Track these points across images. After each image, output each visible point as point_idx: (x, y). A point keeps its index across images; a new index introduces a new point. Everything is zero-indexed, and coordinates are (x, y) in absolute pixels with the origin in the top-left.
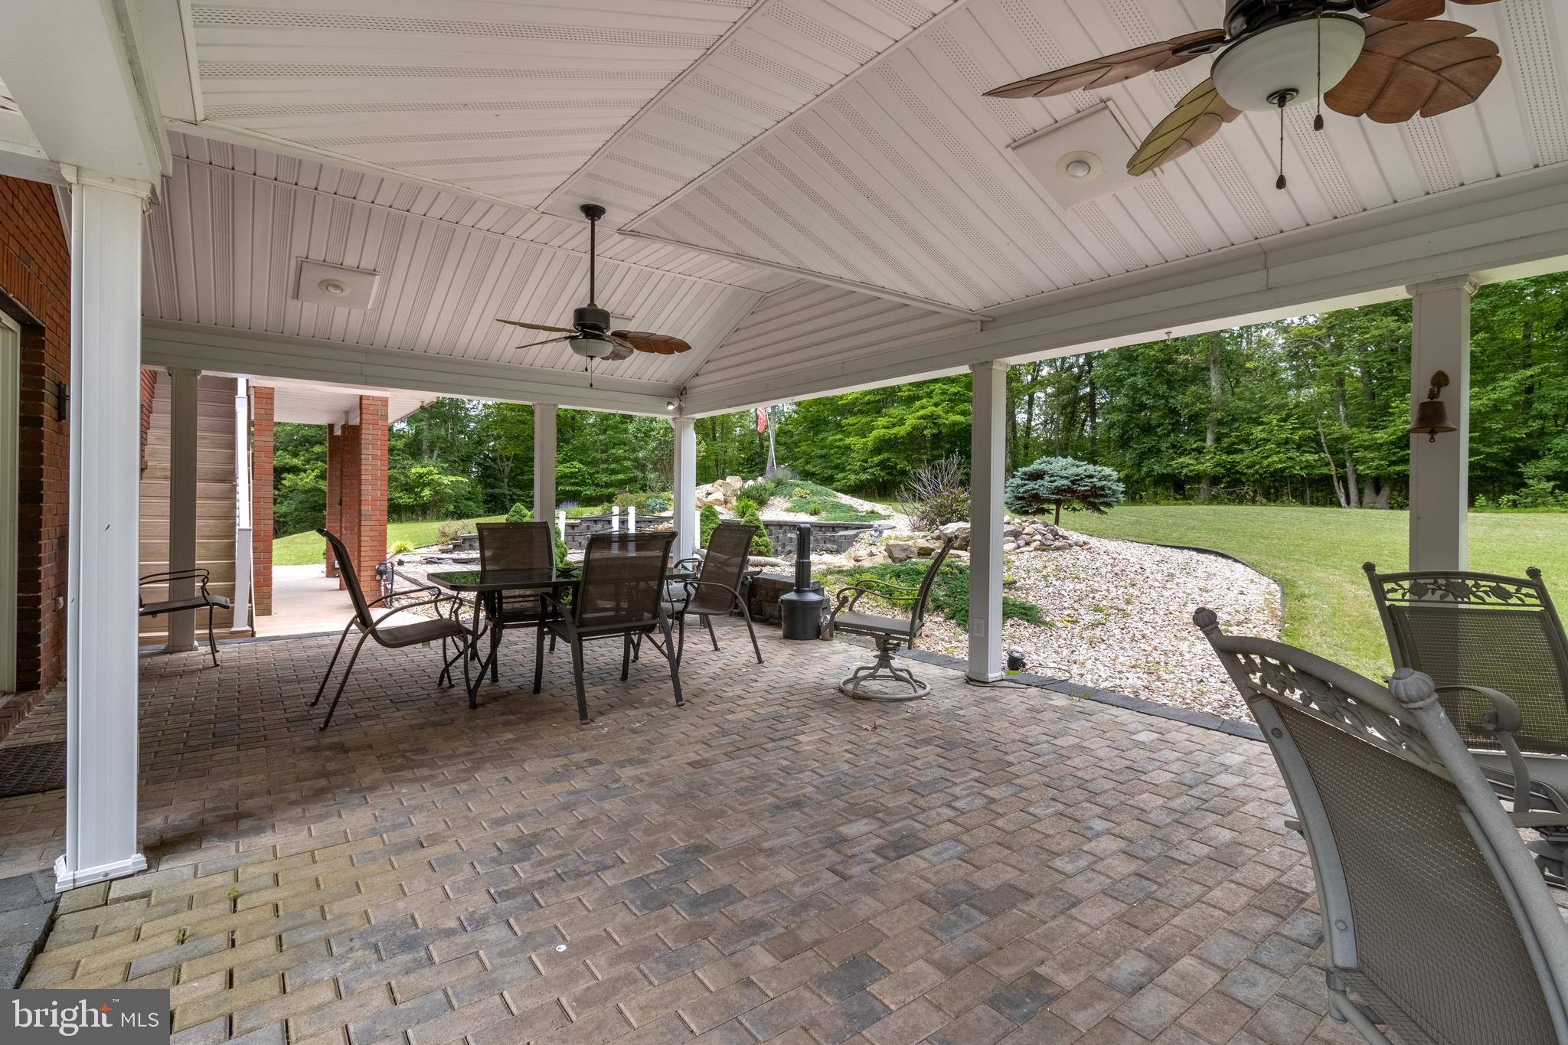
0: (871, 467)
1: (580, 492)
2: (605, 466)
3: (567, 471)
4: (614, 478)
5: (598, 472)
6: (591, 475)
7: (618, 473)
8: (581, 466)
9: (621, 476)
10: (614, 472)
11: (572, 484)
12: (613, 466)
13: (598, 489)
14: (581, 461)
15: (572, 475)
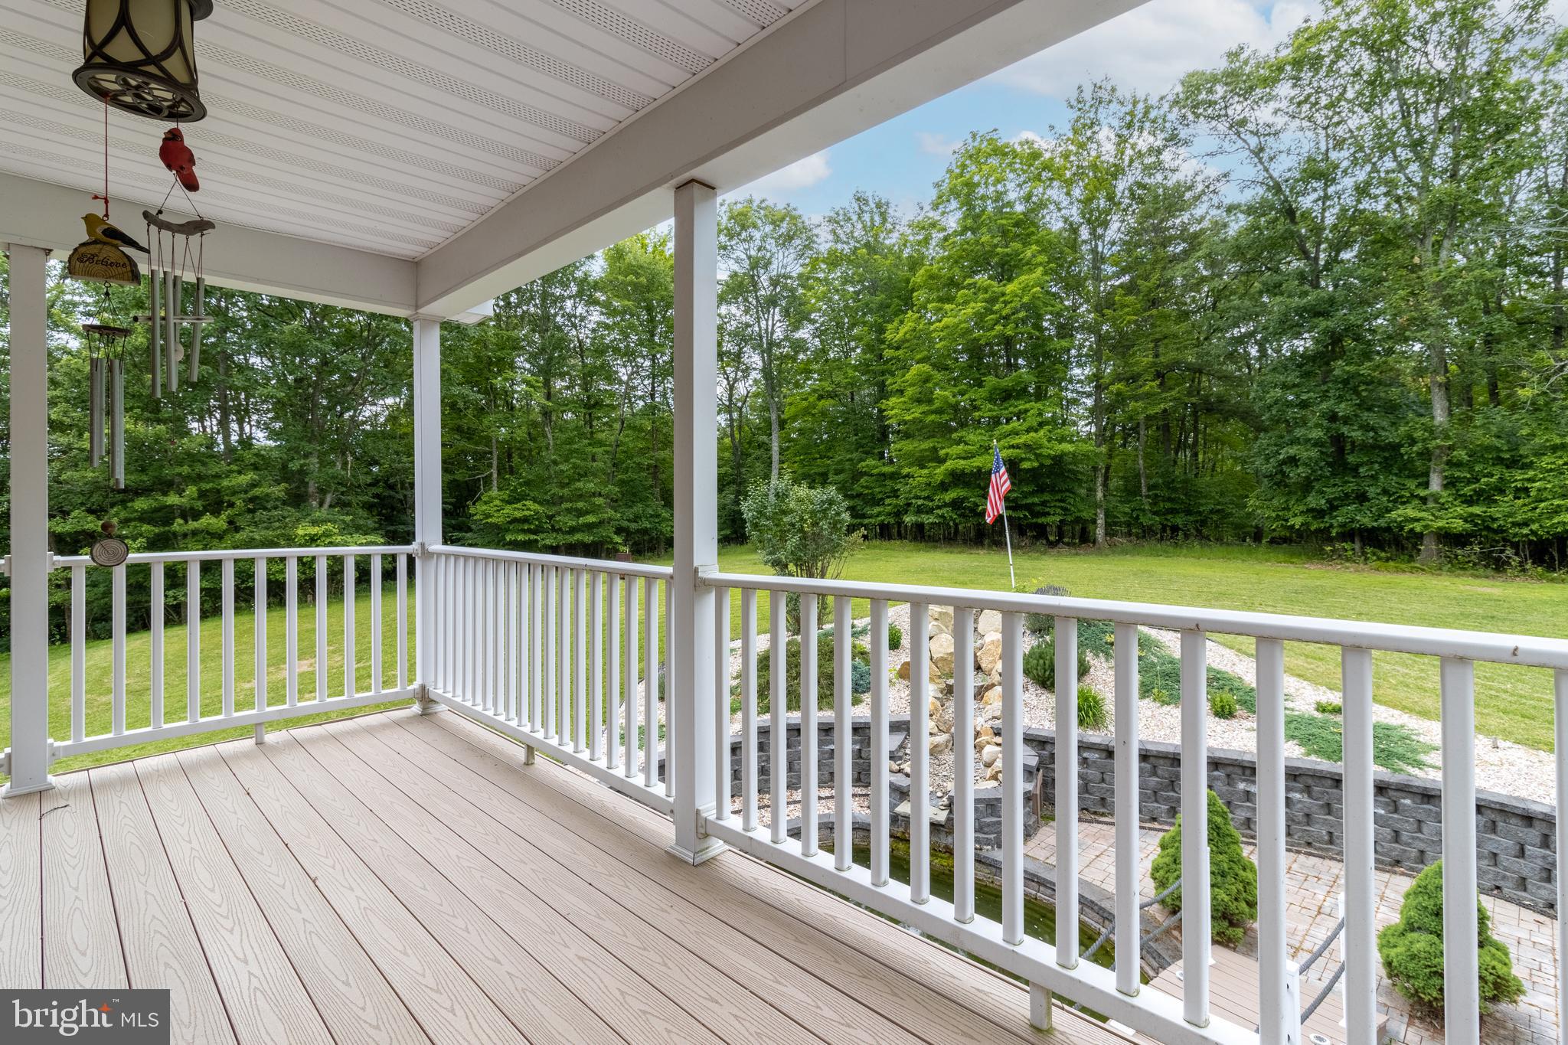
0: (939, 507)
1: (536, 541)
2: (569, 505)
3: (518, 514)
4: (581, 520)
5: (559, 513)
6: (550, 517)
7: (587, 513)
8: (536, 507)
9: (591, 519)
10: (581, 513)
11: (524, 531)
12: (580, 505)
13: (560, 537)
14: (534, 500)
15: (525, 520)
